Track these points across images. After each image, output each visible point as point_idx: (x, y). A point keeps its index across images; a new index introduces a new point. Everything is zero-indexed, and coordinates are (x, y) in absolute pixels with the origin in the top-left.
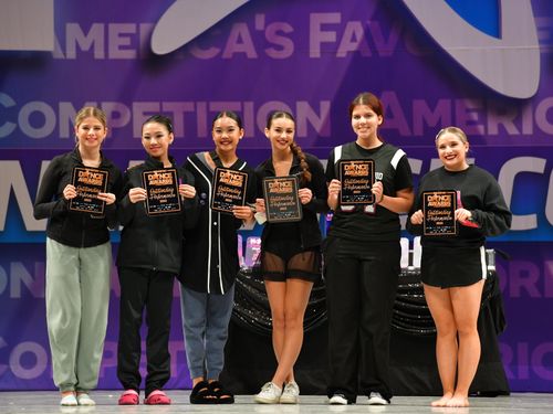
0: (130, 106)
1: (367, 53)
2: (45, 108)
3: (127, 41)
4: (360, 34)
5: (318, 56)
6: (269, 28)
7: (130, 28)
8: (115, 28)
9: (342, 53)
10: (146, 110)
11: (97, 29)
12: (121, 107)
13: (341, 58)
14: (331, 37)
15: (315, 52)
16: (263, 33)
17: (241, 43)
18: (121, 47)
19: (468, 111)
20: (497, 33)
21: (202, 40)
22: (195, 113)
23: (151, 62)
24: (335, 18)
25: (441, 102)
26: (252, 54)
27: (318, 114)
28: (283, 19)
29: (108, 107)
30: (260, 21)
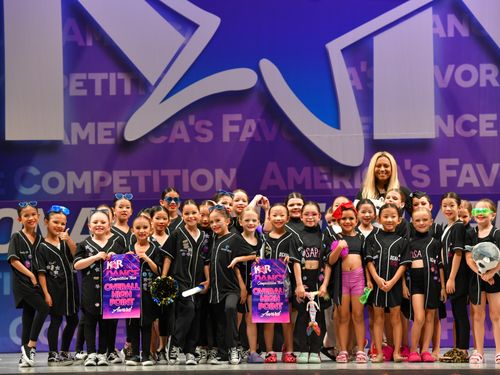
0: (112, 174)
1: (259, 139)
2: (58, 175)
3: (109, 133)
4: (254, 127)
5: (228, 140)
6: (198, 123)
7: (111, 125)
8: (102, 125)
9: (243, 138)
10: (121, 175)
11: (90, 126)
12: (106, 174)
13: (242, 142)
14: (236, 129)
15: (226, 138)
16: (193, 127)
17: (180, 133)
18: (106, 137)
19: (321, 174)
21: (156, 132)
22: (152, 176)
23: (123, 146)
24: (238, 117)
25: (305, 169)
26: (187, 140)
27: (228, 174)
28: (206, 119)
29: (97, 174)
30: (192, 119)
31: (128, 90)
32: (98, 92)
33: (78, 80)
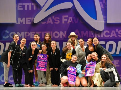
0: (30, 33)
1: (73, 23)
2: (14, 33)
4: (72, 19)
5: (64, 23)
6: (55, 18)
7: (30, 18)
8: (27, 19)
9: (68, 23)
10: (33, 33)
11: (24, 19)
12: (28, 33)
13: (68, 24)
14: (66, 20)
15: (63, 23)
17: (50, 21)
18: (28, 22)
19: (91, 33)
20: (96, 19)
21: (43, 20)
22: (42, 33)
23: (33, 25)
24: (67, 16)
25: (86, 31)
26: (52, 23)
27: (64, 34)
28: (58, 17)
29: (26, 33)
30: (53, 17)
31: (35, 8)
32: (26, 9)
33: (20, 5)
